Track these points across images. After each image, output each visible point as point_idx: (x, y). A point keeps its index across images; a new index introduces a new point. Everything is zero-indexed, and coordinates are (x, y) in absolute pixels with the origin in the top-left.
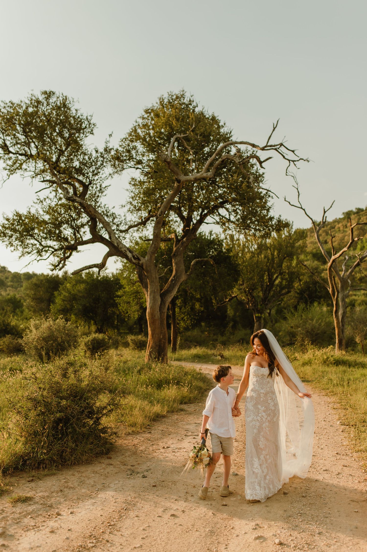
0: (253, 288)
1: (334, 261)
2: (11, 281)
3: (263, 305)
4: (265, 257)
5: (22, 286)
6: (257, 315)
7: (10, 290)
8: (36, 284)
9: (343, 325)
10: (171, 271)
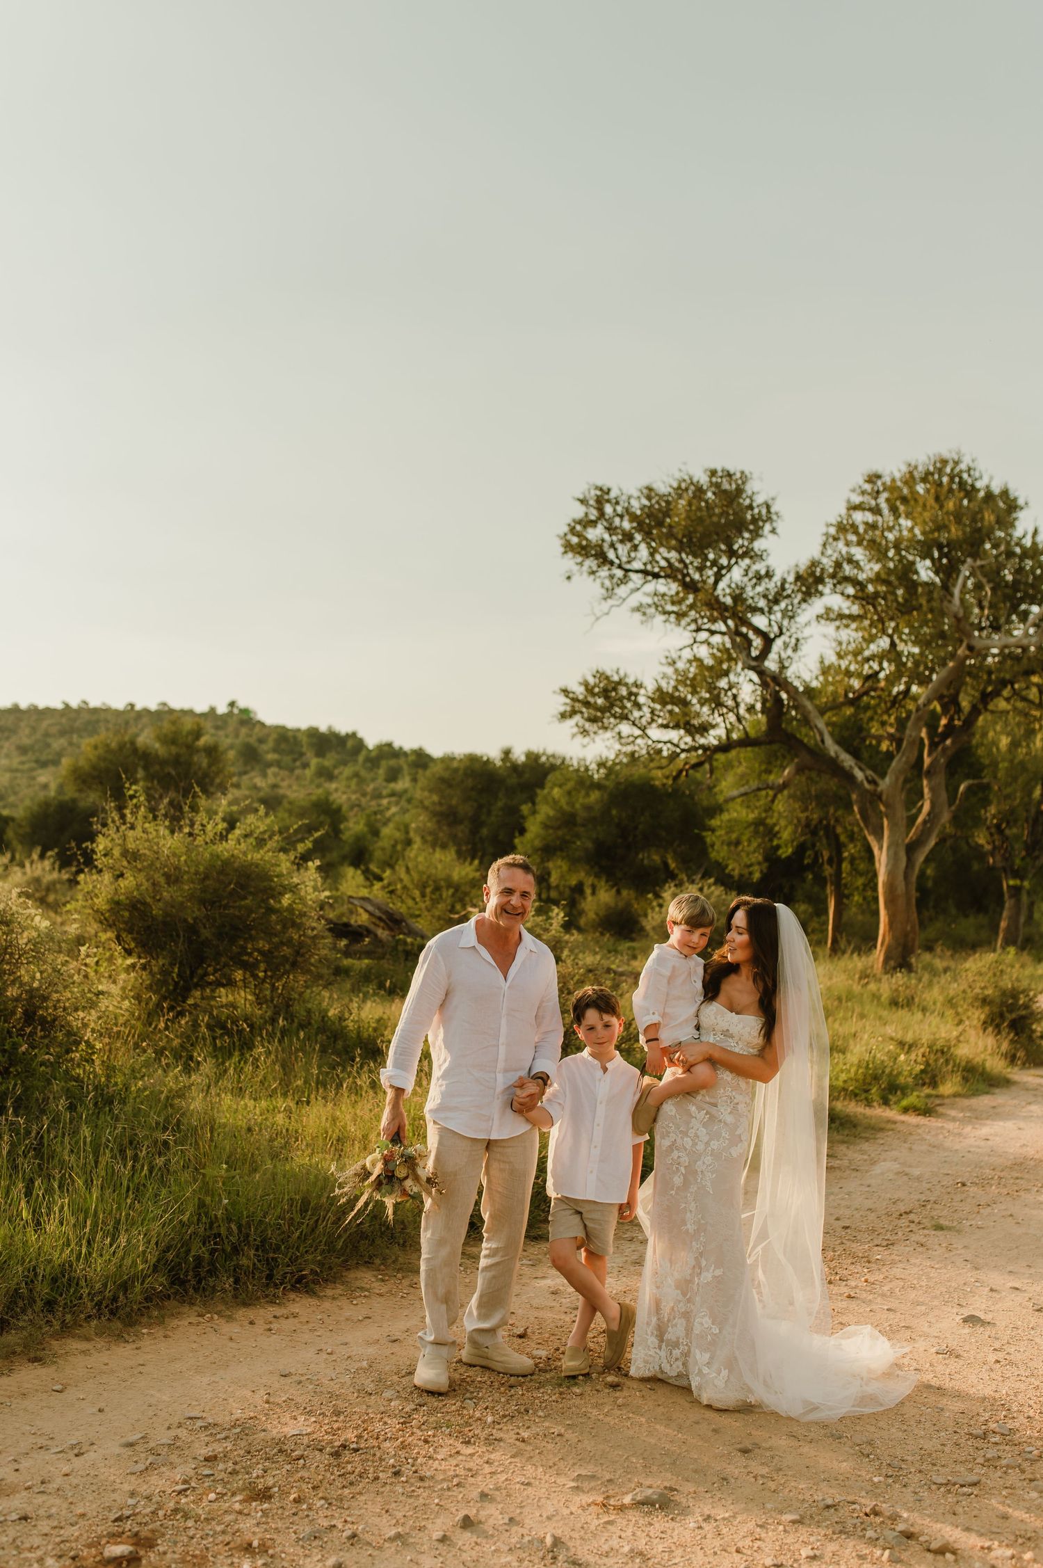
0: (1009, 818)
2: (275, 750)
3: (1028, 860)
5: (305, 766)
6: (1011, 882)
7: (275, 775)
8: (442, 780)
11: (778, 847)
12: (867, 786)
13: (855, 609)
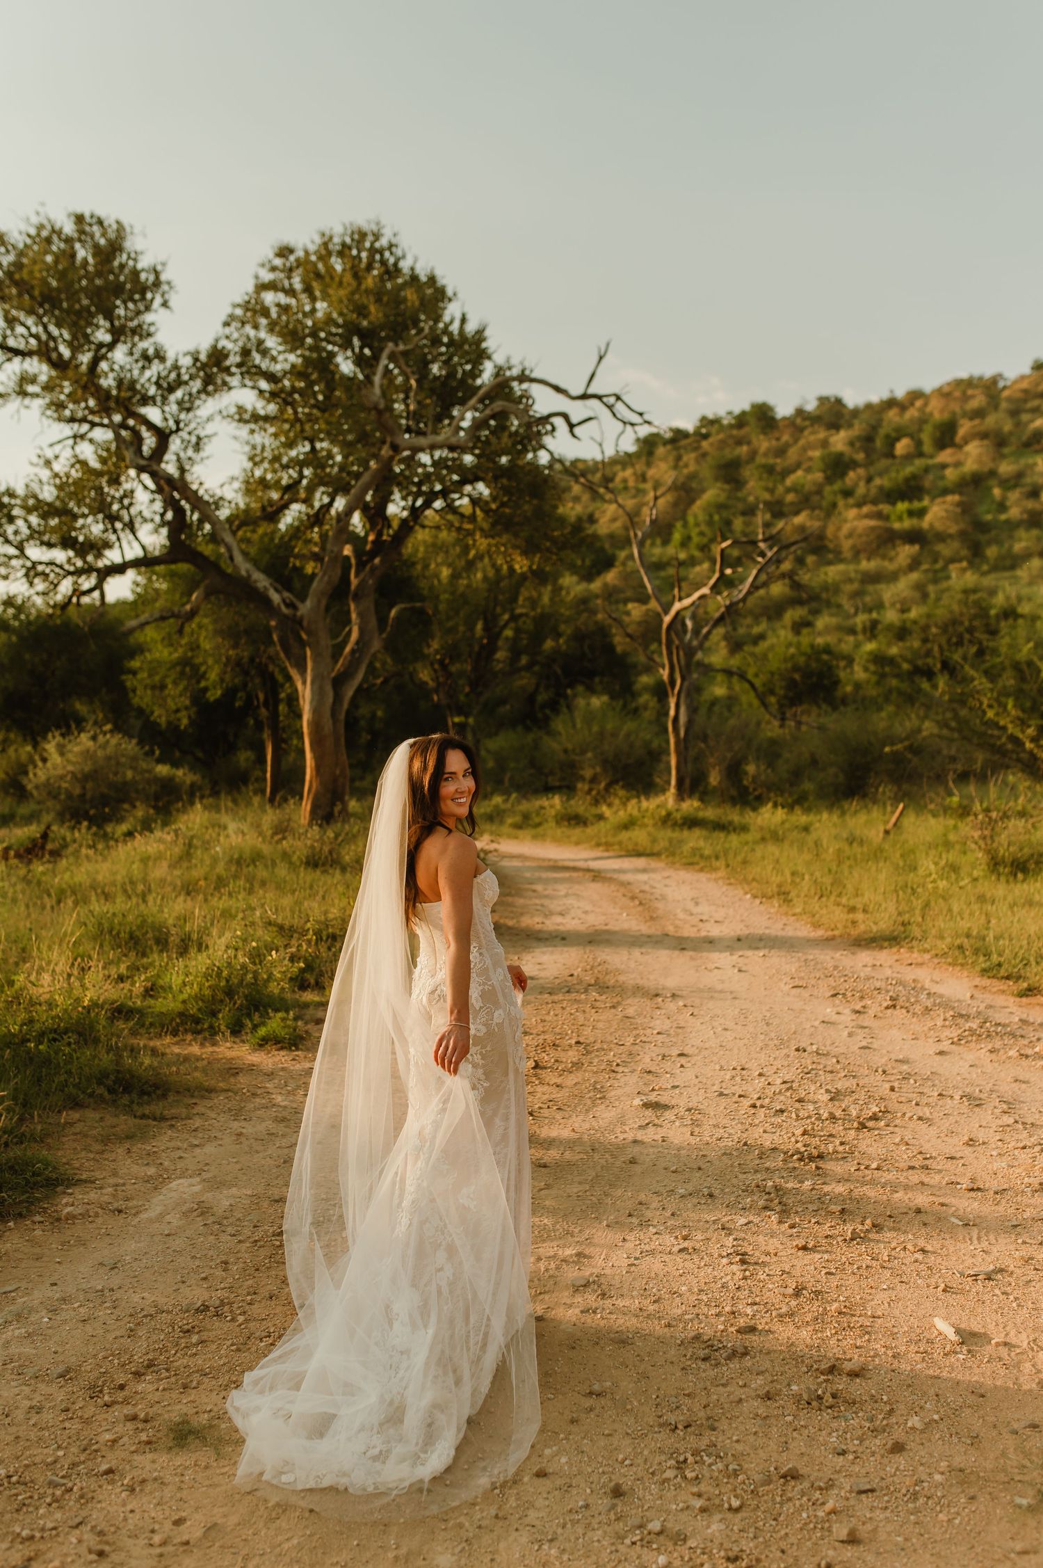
0: (453, 653)
1: (678, 613)
3: (473, 695)
4: (485, 578)
6: (457, 720)
9: (686, 748)
10: (350, 632)
11: (206, 689)
12: (284, 609)
13: (272, 408)
